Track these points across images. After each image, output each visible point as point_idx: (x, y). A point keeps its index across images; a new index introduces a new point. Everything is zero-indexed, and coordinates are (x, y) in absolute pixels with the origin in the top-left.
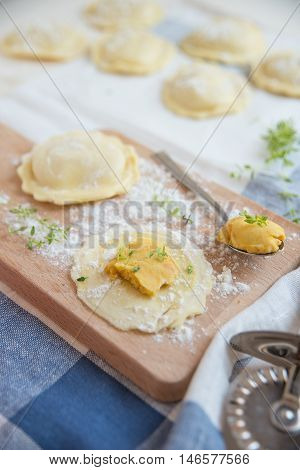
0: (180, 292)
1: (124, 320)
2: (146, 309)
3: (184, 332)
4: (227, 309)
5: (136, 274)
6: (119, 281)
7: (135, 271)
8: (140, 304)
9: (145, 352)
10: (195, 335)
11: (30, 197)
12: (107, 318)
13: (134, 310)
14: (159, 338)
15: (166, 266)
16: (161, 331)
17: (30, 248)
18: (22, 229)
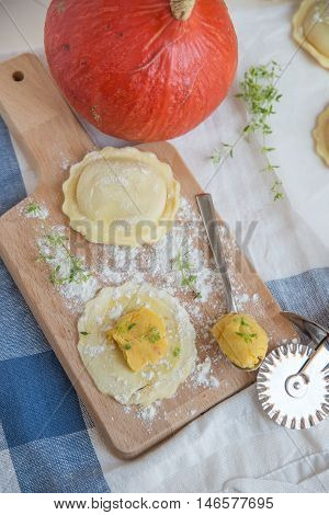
0: (159, 373)
1: (106, 385)
2: (126, 383)
3: (149, 411)
4: (192, 400)
5: (127, 352)
6: (113, 347)
7: (127, 348)
8: (122, 374)
10: (156, 417)
11: (66, 220)
12: (94, 377)
14: (128, 410)
15: (155, 348)
16: (131, 406)
17: (52, 282)
18: (51, 258)
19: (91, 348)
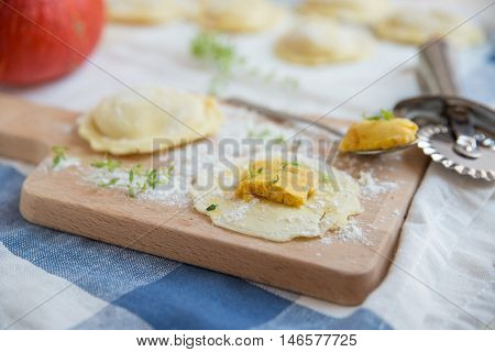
0: (327, 198)
1: (281, 232)
2: (300, 217)
3: (352, 230)
4: (385, 205)
6: (256, 201)
8: (290, 213)
9: (318, 254)
10: (364, 231)
12: (259, 234)
13: (287, 221)
14: (327, 240)
16: (326, 235)
17: (132, 196)
18: (113, 181)
19: (232, 214)
